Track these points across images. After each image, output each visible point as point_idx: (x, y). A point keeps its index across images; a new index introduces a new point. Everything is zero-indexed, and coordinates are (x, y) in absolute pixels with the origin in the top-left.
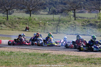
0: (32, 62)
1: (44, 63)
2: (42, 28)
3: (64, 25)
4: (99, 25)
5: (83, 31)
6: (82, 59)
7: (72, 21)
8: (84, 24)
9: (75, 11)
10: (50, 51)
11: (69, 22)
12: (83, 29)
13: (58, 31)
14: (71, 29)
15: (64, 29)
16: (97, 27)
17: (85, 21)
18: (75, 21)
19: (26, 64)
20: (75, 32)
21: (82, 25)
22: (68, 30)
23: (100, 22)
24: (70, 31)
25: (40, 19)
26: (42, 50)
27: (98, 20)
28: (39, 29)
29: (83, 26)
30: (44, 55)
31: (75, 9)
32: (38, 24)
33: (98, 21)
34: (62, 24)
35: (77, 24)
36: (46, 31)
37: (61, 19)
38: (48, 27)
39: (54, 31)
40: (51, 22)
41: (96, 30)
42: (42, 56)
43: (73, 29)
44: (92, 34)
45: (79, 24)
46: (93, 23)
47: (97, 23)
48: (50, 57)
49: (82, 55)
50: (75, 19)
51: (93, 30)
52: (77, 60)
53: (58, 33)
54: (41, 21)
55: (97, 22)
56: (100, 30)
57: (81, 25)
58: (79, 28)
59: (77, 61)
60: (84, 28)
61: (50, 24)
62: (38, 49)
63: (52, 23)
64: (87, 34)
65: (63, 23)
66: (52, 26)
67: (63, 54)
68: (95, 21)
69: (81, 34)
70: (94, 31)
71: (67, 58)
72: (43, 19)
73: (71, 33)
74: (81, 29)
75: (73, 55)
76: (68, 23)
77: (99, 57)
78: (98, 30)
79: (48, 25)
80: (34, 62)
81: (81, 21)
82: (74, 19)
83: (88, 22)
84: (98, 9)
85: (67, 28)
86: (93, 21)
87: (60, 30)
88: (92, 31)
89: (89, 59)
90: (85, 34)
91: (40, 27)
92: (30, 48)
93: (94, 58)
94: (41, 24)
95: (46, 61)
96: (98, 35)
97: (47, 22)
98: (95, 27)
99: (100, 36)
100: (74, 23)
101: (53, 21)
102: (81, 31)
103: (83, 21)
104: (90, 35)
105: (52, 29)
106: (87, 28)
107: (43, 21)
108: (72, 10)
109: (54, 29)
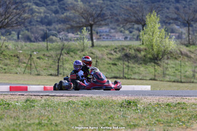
2: (25, 65)
3: (70, 58)
4: (145, 56)
5: (112, 71)
7: (87, 49)
9: (93, 28)
12: (112, 66)
13: (61, 71)
17: (115, 49)
18: (93, 50)
21: (109, 56)
23: (146, 50)
25: (18, 46)
27: (140, 46)
28: (19, 67)
31: (93, 23)
32: (15, 56)
33: (142, 47)
34: (65, 55)
35: (98, 56)
36: (34, 71)
38: (37, 63)
39: (50, 71)
40: (43, 53)
41: (138, 66)
44: (131, 75)
45: (102, 54)
46: (130, 52)
47: (140, 53)
50: (93, 46)
51: (133, 67)
53: (59, 75)
54: (21, 51)
55: (139, 50)
56: (147, 68)
58: (103, 64)
60: (113, 62)
61: (42, 56)
63: (46, 53)
64: (122, 76)
65: (68, 53)
66: (46, 61)
68: (135, 48)
69: (110, 77)
70: (136, 70)
72: (25, 47)
74: (107, 66)
76: (79, 54)
78: (143, 67)
79: (37, 58)
82: (91, 45)
83: (119, 51)
84: (141, 23)
86: (131, 48)
88: (132, 70)
90: (118, 75)
91: (20, 64)
94: (21, 58)
96: (145, 78)
97: (33, 52)
98: (137, 61)
99: (151, 79)
100: (92, 53)
101: (47, 49)
102: (107, 70)
103: (110, 49)
104: (128, 79)
105: (46, 67)
106: (120, 63)
107: (25, 50)
108: (85, 26)
109: (50, 67)
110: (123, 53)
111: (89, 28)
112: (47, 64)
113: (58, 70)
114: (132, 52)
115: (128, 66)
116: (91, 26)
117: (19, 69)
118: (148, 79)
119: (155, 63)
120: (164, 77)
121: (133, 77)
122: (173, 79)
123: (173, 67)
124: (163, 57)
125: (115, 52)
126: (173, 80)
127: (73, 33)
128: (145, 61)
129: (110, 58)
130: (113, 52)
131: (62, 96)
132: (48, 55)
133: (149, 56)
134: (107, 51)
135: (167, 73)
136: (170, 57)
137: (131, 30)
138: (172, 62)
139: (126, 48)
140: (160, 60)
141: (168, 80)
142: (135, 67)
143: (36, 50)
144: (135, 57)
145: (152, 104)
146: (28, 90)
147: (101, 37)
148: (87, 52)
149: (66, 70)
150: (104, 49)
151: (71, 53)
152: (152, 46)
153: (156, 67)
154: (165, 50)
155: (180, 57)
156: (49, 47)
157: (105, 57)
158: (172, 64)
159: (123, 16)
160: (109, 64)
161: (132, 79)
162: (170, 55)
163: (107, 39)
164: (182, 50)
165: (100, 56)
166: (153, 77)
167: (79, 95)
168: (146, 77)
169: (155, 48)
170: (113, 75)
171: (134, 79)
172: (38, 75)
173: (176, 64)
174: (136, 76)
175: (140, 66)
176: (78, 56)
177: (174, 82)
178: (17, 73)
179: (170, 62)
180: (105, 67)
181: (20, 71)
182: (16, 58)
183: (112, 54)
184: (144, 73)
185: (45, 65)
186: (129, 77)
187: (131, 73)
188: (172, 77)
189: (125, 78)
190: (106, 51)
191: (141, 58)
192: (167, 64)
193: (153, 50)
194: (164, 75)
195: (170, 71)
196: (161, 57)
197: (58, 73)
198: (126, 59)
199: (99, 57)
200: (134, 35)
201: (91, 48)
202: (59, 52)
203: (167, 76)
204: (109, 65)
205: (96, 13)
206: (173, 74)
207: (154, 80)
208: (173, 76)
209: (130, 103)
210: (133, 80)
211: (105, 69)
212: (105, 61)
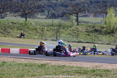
0: (27, 74)
1: (41, 75)
2: (39, 34)
3: (65, 31)
4: (106, 31)
5: (87, 39)
6: (85, 71)
7: (75, 26)
8: (88, 29)
9: (78, 15)
10: (48, 62)
11: (71, 27)
12: (87, 36)
13: (58, 38)
14: (73, 36)
15: (65, 35)
16: (103, 33)
17: (90, 27)
18: (78, 27)
19: (21, 76)
20: (77, 39)
21: (86, 30)
22: (70, 36)
23: (107, 27)
24: (71, 38)
25: (37, 24)
26: (40, 60)
27: (104, 26)
28: (36, 35)
29: (87, 32)
30: (42, 66)
31: (78, 12)
32: (34, 29)
33: (105, 26)
34: (62, 29)
35: (80, 30)
36: (44, 38)
37: (61, 24)
38: (46, 33)
39: (53, 38)
40: (50, 28)
41: (102, 36)
42: (39, 66)
43: (76, 36)
44: (97, 41)
45: (82, 29)
46: (98, 28)
47: (103, 29)
48: (48, 68)
49: (86, 66)
50: (78, 25)
51: (98, 37)
52: (80, 71)
54: (38, 27)
56: (106, 38)
57: (84, 30)
58: (82, 35)
59: (80, 73)
60: (88, 34)
62: (35, 58)
63: (52, 28)
64: (91, 42)
65: (64, 28)
66: (51, 32)
67: (63, 64)
68: (101, 26)
69: (85, 42)
70: (100, 39)
71: (69, 70)
72: (41, 24)
73: (72, 40)
75: (75, 65)
76: (70, 29)
77: (106, 68)
78: (104, 36)
79: (47, 30)
80: (30, 74)
81: (85, 27)
83: (92, 28)
84: (105, 13)
85: (68, 35)
86: (98, 26)
87: (60, 37)
88: (98, 39)
89: (94, 71)
90: (89, 41)
91: (37, 33)
92: (25, 58)
93: (99, 70)
94: (38, 30)
95: (44, 73)
96: (104, 43)
97: (45, 27)
99: (107, 44)
100: (77, 29)
106: (91, 34)
107: (40, 26)
108: (74, 14)
109: (53, 36)
110: (94, 29)
112: (52, 34)
116: (77, 14)
117: (36, 36)
119: (111, 35)
120: (115, 43)
133: (108, 31)
139: (96, 26)
142: (100, 37)
144: (100, 31)
149: (62, 37)
152: (110, 26)
153: (112, 37)
156: (54, 25)
160: (86, 35)
165: (81, 30)
169: (112, 27)
170: (87, 41)
171: (98, 44)
172: (46, 40)
174: (100, 42)
176: (69, 30)
178: (35, 39)
180: (83, 37)
181: (37, 38)
184: (104, 40)
186: (95, 42)
189: (93, 43)
193: (110, 28)
194: (115, 41)
196: (115, 32)
197: (57, 39)
207: (109, 44)
211: (83, 38)
212: (84, 33)
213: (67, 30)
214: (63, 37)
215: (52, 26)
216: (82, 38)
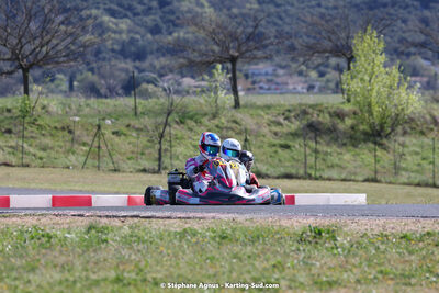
2: (86, 148)
3: (186, 133)
4: (353, 128)
5: (280, 161)
7: (225, 112)
9: (239, 65)
11: (214, 116)
12: (279, 150)
13: (166, 161)
17: (287, 113)
18: (239, 115)
21: (274, 128)
23: (355, 113)
25: (70, 107)
27: (342, 106)
28: (73, 153)
31: (236, 54)
32: (63, 129)
33: (347, 108)
34: (175, 126)
35: (248, 127)
36: (107, 163)
38: (112, 145)
39: (142, 162)
40: (126, 121)
41: (339, 151)
44: (323, 170)
45: (257, 124)
46: (320, 119)
47: (343, 120)
50: (237, 105)
51: (326, 153)
53: (163, 172)
54: (77, 119)
55: (340, 115)
56: (358, 155)
58: (260, 147)
60: (283, 142)
61: (123, 129)
63: (132, 123)
64: (301, 172)
65: (182, 122)
66: (132, 140)
68: (332, 110)
69: (275, 175)
70: (334, 159)
72: (87, 109)
74: (270, 150)
76: (207, 123)
78: (348, 151)
79: (114, 133)
81: (268, 114)
82: (233, 104)
83: (297, 117)
84: (343, 54)
86: (321, 111)
88: (324, 160)
90: (293, 171)
91: (76, 146)
94: (77, 133)
96: (353, 177)
97: (104, 119)
98: (336, 140)
99: (367, 180)
100: (235, 122)
101: (136, 114)
102: (270, 159)
103: (275, 112)
104: (316, 179)
105: (133, 152)
106: (297, 144)
107: (85, 116)
108: (221, 62)
109: (142, 154)
110: (305, 122)
111: (229, 65)
112: (134, 146)
113: (160, 159)
114: (325, 119)
115: (316, 151)
116: (233, 60)
117: (72, 158)
118: (361, 178)
119: (375, 143)
120: (396, 174)
121: (326, 176)
122: (417, 178)
123: (417, 153)
124: (393, 130)
125: (286, 118)
126: (416, 181)
127: (193, 77)
128: (353, 139)
129: (276, 134)
130: (281, 120)
131: (168, 218)
132: (137, 126)
133: (362, 128)
134: (270, 117)
135: (404, 165)
136: (409, 130)
137: (322, 68)
138: (414, 141)
139: (310, 110)
140: (387, 136)
141: (406, 181)
142: (330, 154)
143: (109, 115)
144: (332, 130)
145: (369, 234)
146: (93, 204)
147: (256, 86)
148: (223, 120)
149: (178, 158)
150: (263, 113)
151: (188, 121)
152: (370, 105)
153: (378, 153)
154: (397, 115)
155: (432, 130)
156: (140, 109)
157: (265, 130)
158: (414, 144)
159: (305, 38)
160: (274, 145)
161: (324, 179)
162: (411, 125)
163: (269, 89)
164: (436, 113)
165: (254, 127)
166: (372, 175)
167: (206, 215)
168: (355, 174)
169: (376, 110)
170: (282, 170)
171: (330, 179)
172: (115, 170)
173: (422, 147)
174: (334, 174)
175: (343, 150)
176: (203, 128)
177: (419, 185)
178: (68, 167)
179: (408, 140)
180: (264, 154)
181: (76, 163)
182: (66, 133)
183: (280, 124)
184: (350, 166)
185: (129, 148)
186: (318, 175)
187: (322, 167)
188: (412, 175)
189: (310, 177)
190: (266, 117)
191: (345, 133)
192: (403, 145)
193: (371, 114)
194: (397, 169)
195: (411, 161)
196: (389, 130)
197: (159, 165)
198: (312, 135)
199: (251, 131)
200: (328, 81)
201: (233, 111)
202: (161, 119)
203: (403, 173)
204: (274, 149)
205: (243, 32)
206: (415, 168)
207: (375, 180)
208: (417, 172)
209: (320, 233)
210: (327, 182)
211: (264, 158)
212: (266, 140)
213: (196, 129)
214: (180, 157)
215: (133, 113)
216: (262, 161)
